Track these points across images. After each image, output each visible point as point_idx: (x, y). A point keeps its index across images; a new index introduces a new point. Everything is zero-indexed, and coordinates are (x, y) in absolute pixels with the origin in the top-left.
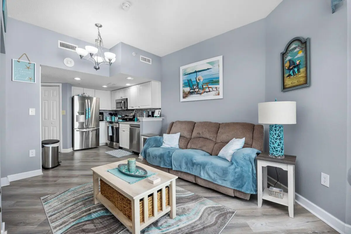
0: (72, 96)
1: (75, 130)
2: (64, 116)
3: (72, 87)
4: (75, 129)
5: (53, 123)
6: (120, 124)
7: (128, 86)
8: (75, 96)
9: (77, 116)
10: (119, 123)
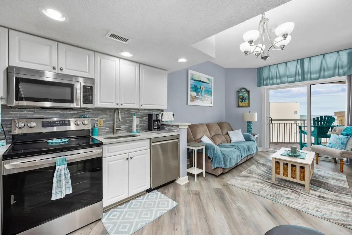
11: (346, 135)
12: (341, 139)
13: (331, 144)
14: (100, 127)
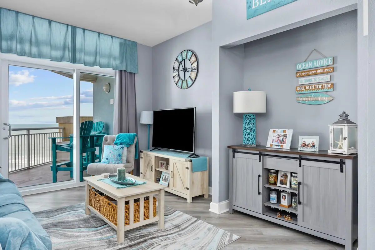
11: (120, 145)
12: (117, 150)
13: (107, 158)
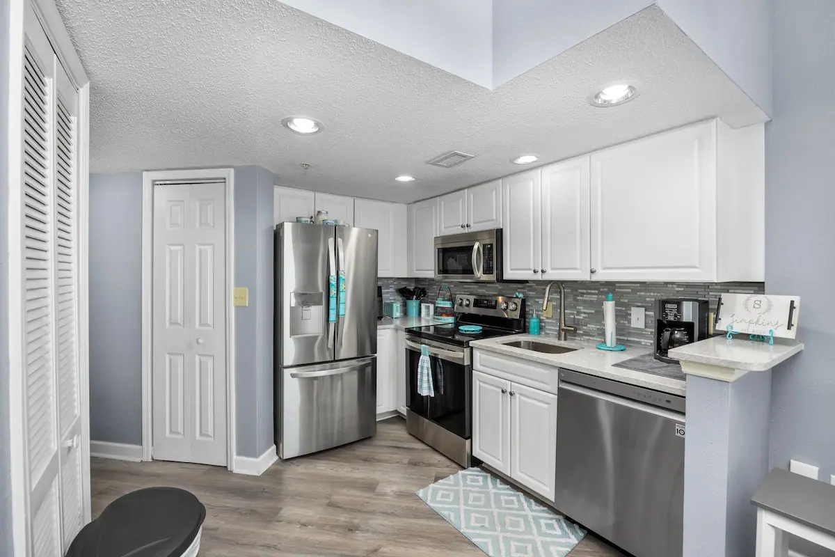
0: (276, 222)
1: (287, 373)
2: (244, 313)
3: (278, 190)
4: (286, 368)
5: (200, 341)
6: (477, 354)
7: (524, 168)
8: (285, 223)
9: (292, 309)
10: (472, 348)
14: (547, 318)
